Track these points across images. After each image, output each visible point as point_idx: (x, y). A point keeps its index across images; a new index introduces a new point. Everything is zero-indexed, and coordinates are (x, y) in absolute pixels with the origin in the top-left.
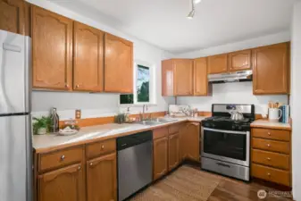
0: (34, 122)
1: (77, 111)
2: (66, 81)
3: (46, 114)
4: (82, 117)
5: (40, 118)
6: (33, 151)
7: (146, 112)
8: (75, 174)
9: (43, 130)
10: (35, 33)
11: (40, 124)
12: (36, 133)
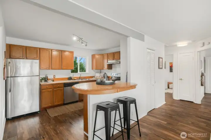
0: (41, 78)
1: (54, 75)
2: (49, 67)
3: (44, 76)
4: (56, 78)
5: (43, 77)
6: (40, 84)
7: (81, 76)
8: (51, 91)
9: (43, 81)
10: (42, 58)
11: (43, 79)
12: (41, 82)
